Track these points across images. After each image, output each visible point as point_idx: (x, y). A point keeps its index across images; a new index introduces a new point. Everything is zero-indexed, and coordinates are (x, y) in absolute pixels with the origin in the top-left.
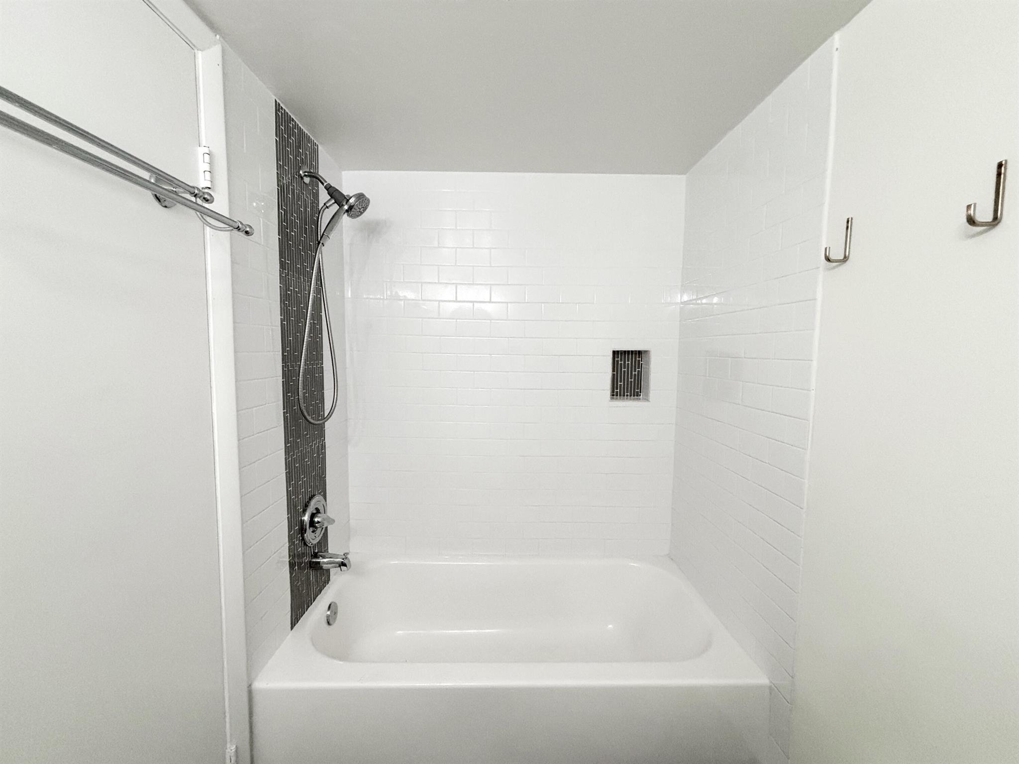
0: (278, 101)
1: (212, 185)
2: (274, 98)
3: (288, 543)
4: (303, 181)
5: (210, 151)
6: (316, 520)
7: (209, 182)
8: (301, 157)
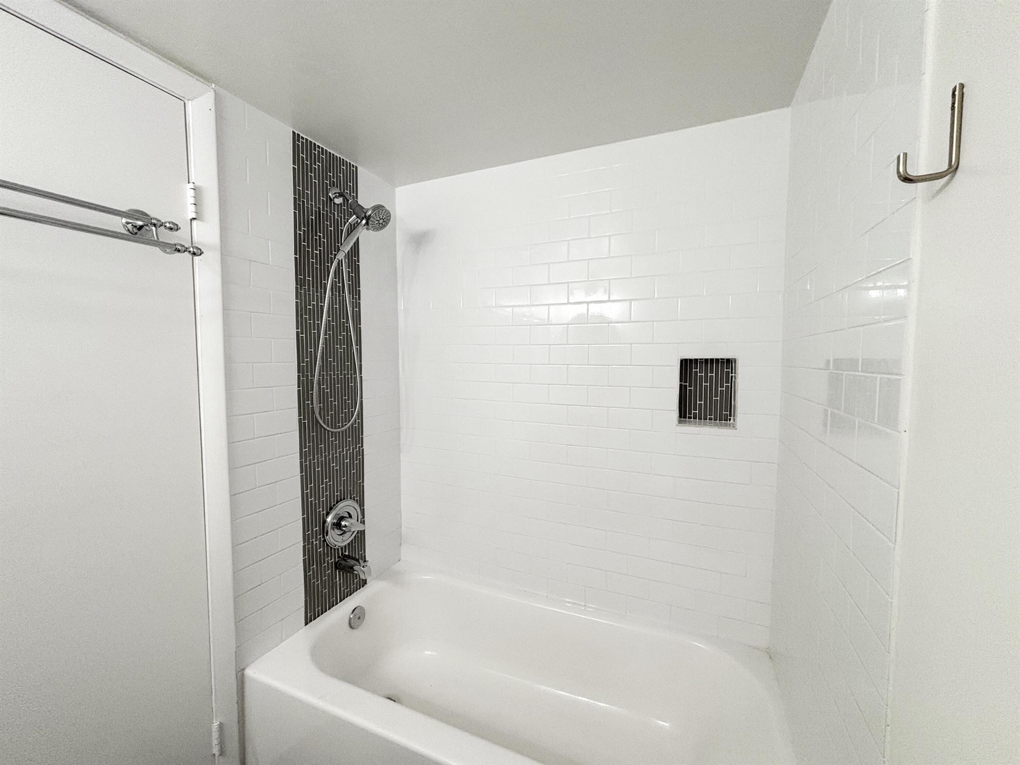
0: (296, 132)
1: (197, 216)
2: (291, 130)
3: (302, 542)
4: (334, 202)
5: (195, 187)
6: (343, 523)
7: (194, 213)
8: (330, 179)
